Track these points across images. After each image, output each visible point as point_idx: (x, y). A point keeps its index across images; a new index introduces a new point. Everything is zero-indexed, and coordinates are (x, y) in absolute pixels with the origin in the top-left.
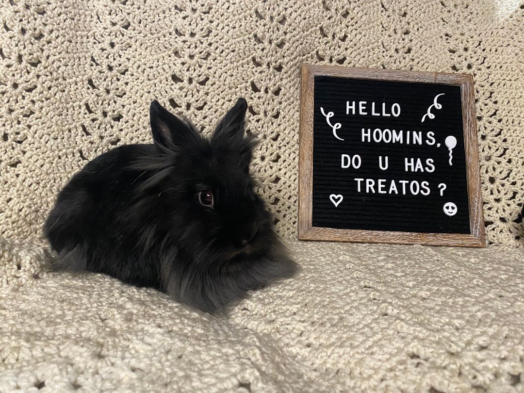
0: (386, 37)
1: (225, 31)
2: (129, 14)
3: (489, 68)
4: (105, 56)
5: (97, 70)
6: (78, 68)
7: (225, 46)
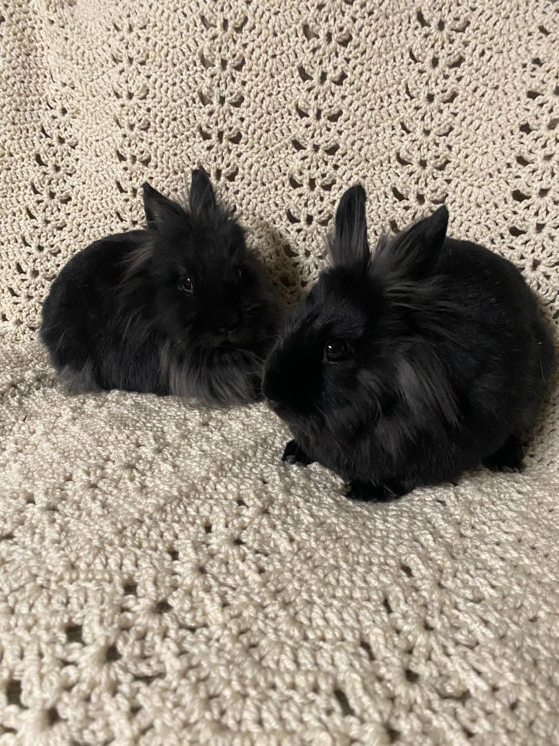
0: (414, 73)
1: (163, 90)
2: (72, 71)
4: (56, 126)
5: (46, 143)
6: (25, 142)
7: (164, 113)
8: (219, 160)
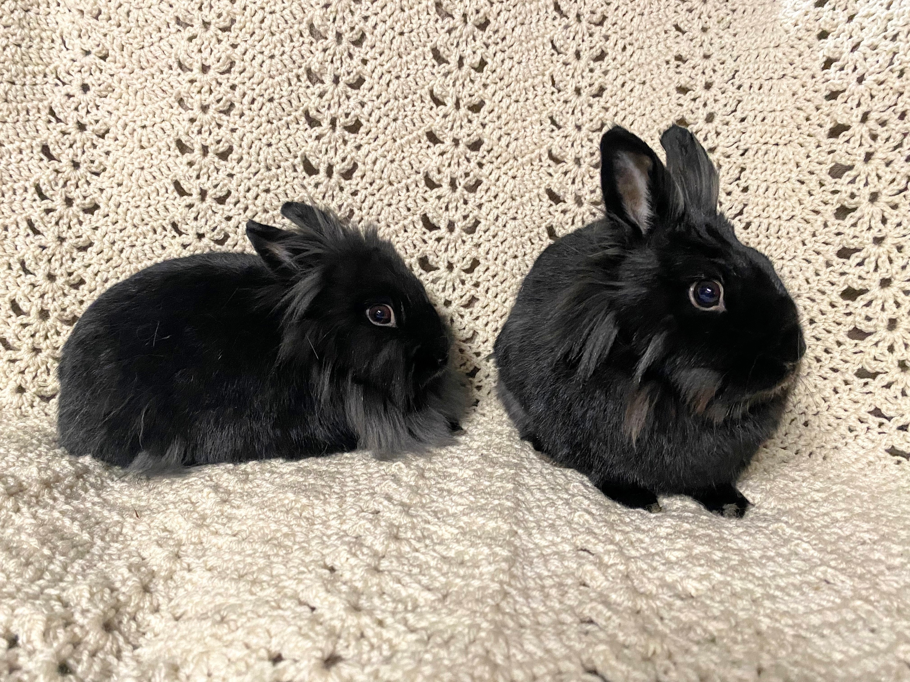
0: (559, 65)
1: (256, 63)
2: (105, 35)
3: (743, 120)
4: (73, 107)
5: (59, 129)
6: (24, 127)
7: (257, 91)
8: (331, 153)
